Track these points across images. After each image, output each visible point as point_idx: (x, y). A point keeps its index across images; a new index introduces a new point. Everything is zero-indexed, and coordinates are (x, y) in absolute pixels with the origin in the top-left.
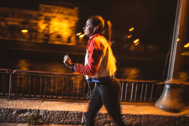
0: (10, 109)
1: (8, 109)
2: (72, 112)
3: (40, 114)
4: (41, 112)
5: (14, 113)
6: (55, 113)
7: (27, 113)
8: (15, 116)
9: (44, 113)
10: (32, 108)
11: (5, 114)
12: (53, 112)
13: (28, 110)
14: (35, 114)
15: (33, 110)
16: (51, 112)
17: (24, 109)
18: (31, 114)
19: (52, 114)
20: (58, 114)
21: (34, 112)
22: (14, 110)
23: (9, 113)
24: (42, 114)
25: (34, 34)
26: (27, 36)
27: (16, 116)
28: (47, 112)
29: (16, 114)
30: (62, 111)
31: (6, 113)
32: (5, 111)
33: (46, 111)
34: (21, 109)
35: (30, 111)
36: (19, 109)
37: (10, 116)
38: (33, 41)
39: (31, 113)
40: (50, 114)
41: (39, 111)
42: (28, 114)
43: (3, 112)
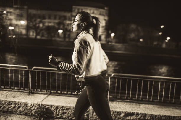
0: (118, 112)
1: (117, 112)
2: (179, 117)
3: (147, 118)
4: (148, 116)
5: (122, 115)
6: (162, 118)
7: (134, 116)
8: (122, 119)
9: (151, 117)
10: (139, 112)
11: (114, 117)
12: (159, 117)
13: (135, 113)
14: (142, 118)
15: (141, 113)
16: (157, 117)
17: (131, 112)
18: (138, 118)
19: (159, 118)
20: (165, 118)
21: (141, 116)
22: (122, 113)
23: (117, 115)
24: (149, 118)
25: (68, 33)
26: (62, 36)
27: (124, 119)
28: (154, 116)
29: (124, 116)
30: (169, 116)
31: (114, 115)
32: (114, 113)
33: (152, 115)
34: (129, 113)
35: (138, 114)
36: (126, 112)
37: (118, 118)
38: (67, 40)
39: (138, 116)
40: (156, 118)
41: (145, 115)
42: (135, 118)
43: (112, 114)
